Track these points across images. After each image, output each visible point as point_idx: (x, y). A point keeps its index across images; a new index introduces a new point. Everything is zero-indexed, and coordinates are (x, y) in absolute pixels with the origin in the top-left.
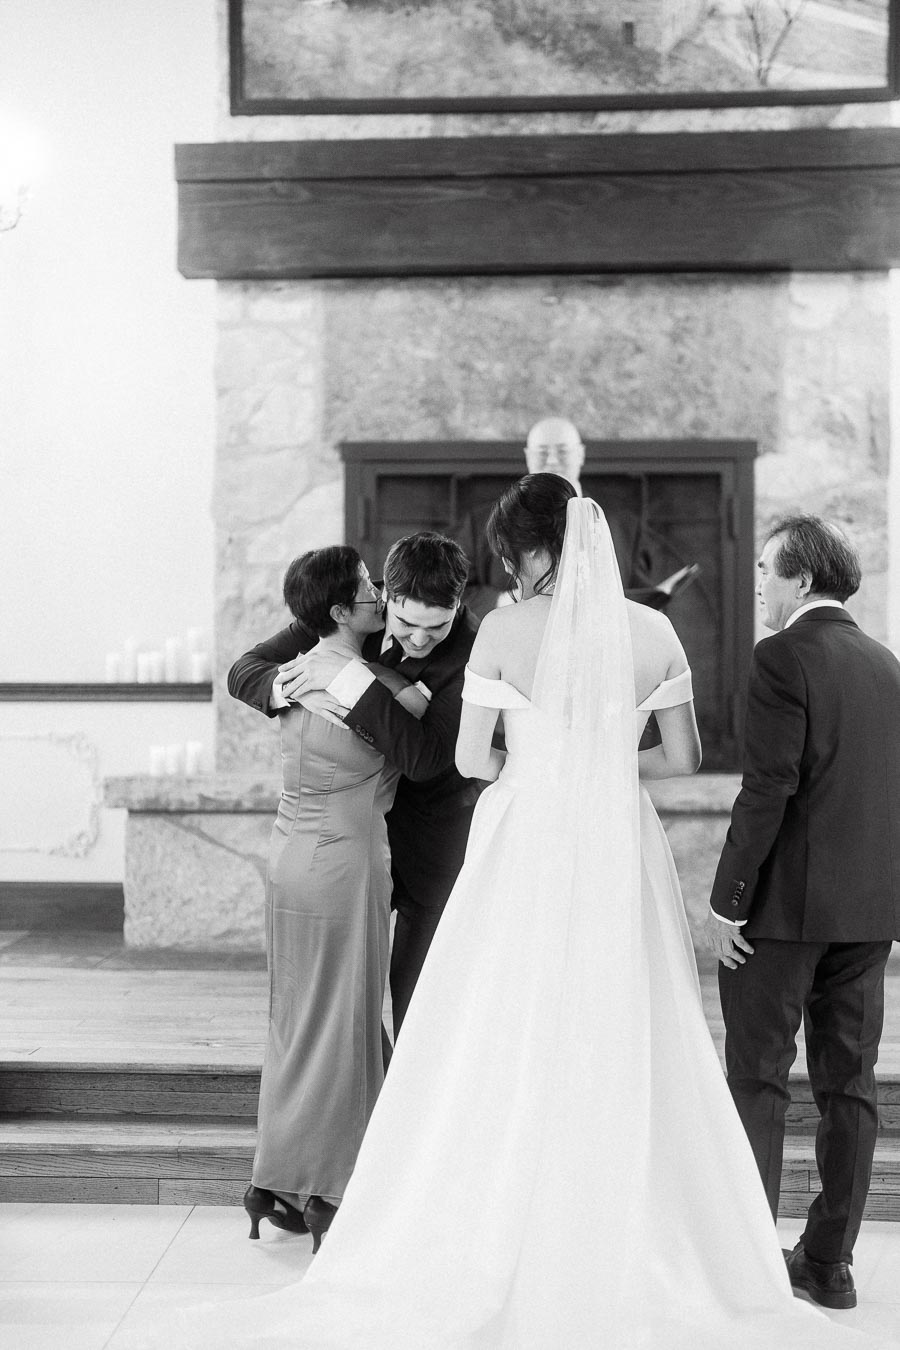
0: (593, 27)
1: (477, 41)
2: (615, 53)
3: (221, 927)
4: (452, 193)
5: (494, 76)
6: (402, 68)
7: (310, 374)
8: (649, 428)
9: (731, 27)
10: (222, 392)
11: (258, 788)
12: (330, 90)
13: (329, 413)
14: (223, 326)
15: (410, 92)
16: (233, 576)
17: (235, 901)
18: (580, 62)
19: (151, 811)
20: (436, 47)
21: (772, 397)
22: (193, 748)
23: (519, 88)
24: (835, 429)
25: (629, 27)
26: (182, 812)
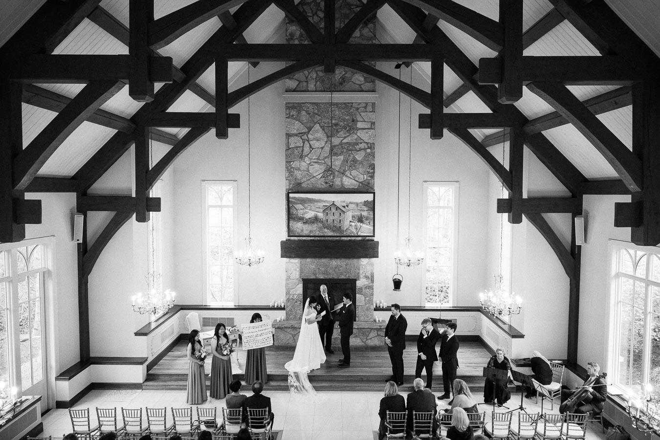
0: (335, 227)
1: (320, 228)
2: (338, 230)
3: (287, 343)
4: (317, 249)
5: (322, 233)
6: (311, 231)
7: (298, 270)
8: (343, 277)
9: (353, 227)
10: (286, 271)
11: (292, 325)
12: (301, 234)
13: (301, 275)
14: (286, 263)
15: (311, 235)
16: (288, 296)
17: (289, 339)
18: (334, 231)
19: (278, 328)
20: (315, 229)
21: (359, 273)
22: (283, 317)
23: (326, 234)
24: (367, 277)
25: (340, 227)
26: (282, 328)
